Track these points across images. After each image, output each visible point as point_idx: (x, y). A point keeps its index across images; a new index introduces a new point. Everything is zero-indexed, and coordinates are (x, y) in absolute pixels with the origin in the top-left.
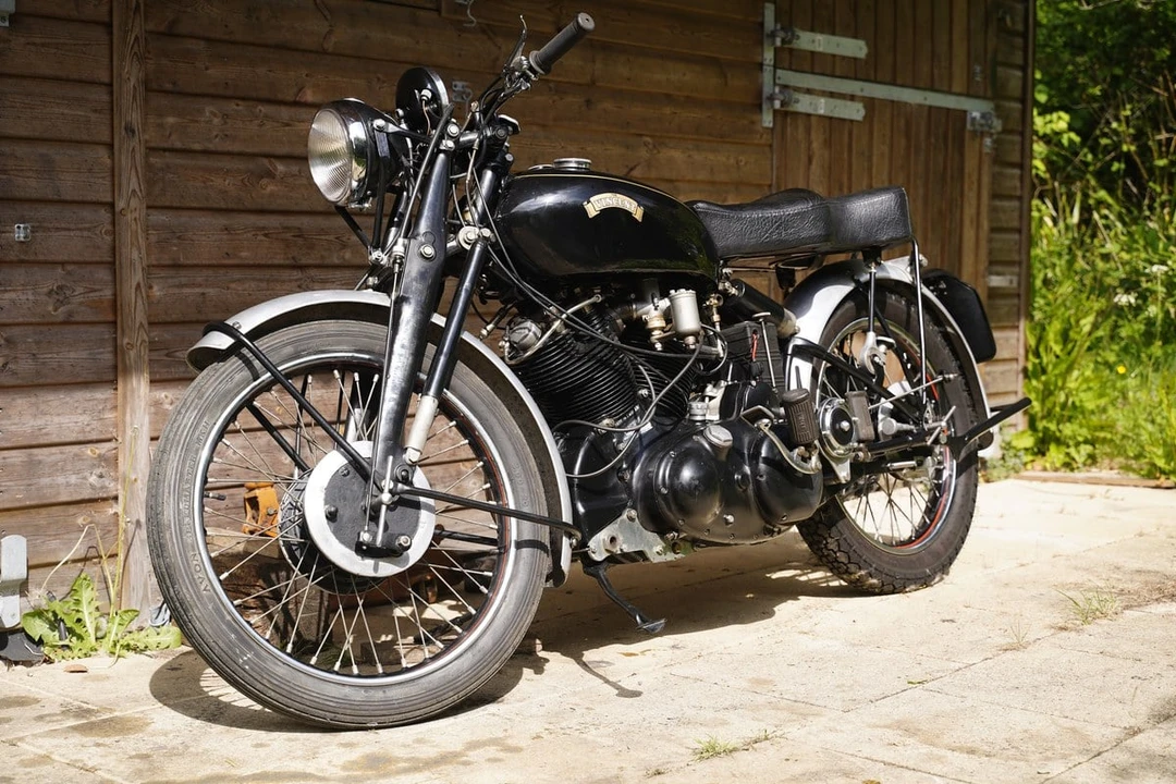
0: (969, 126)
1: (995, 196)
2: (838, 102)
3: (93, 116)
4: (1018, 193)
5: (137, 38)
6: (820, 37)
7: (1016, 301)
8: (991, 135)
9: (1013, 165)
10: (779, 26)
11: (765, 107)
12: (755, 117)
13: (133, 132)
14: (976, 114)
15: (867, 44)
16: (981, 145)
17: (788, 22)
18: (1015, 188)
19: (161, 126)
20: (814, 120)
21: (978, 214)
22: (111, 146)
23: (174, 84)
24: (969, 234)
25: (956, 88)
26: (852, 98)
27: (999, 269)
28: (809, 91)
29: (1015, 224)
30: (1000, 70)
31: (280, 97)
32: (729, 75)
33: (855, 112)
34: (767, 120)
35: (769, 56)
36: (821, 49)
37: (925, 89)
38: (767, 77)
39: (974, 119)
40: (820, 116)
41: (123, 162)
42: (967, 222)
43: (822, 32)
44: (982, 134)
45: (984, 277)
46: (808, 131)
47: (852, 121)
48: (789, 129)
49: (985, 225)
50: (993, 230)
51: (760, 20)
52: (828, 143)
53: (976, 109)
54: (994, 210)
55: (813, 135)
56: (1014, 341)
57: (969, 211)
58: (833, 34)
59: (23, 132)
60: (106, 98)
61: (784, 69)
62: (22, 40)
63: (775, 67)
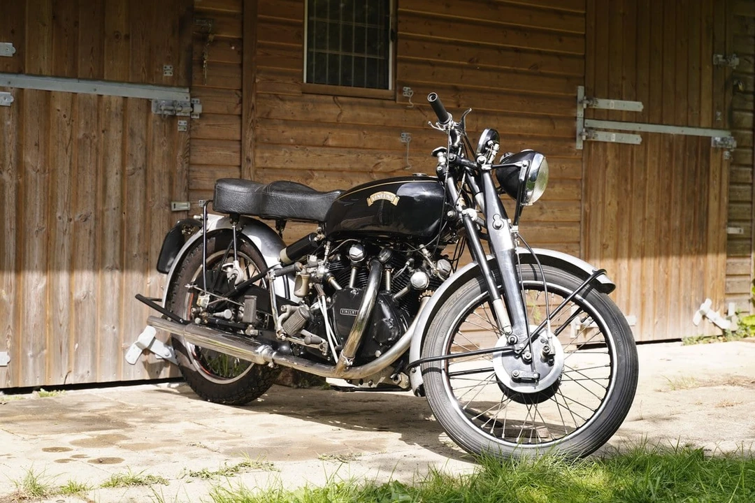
0: (712, 145)
1: (731, 183)
2: (625, 135)
3: (233, 154)
4: (750, 181)
5: (252, 121)
6: (612, 102)
7: (749, 242)
8: (729, 150)
9: (747, 166)
10: (585, 98)
11: (578, 139)
12: (572, 144)
13: (250, 160)
14: (718, 139)
15: (643, 104)
16: (722, 155)
17: (591, 95)
18: (748, 179)
19: (262, 157)
20: (608, 145)
21: (720, 192)
22: (240, 167)
23: (268, 139)
24: (713, 205)
25: (702, 125)
26: (634, 132)
27: (737, 224)
28: (606, 130)
29: (749, 199)
30: (736, 113)
31: (317, 143)
32: (556, 123)
33: (636, 140)
34: (579, 146)
35: (580, 113)
36: (613, 108)
37: (682, 126)
38: (579, 124)
39: (715, 141)
40: (613, 143)
41: (245, 173)
42: (712, 197)
43: (614, 99)
44: (722, 149)
45: (725, 228)
46: (605, 150)
47: (633, 145)
48: (593, 150)
49: (726, 199)
50: (730, 202)
51: (575, 95)
52: (617, 157)
53: (717, 136)
54: (730, 191)
55: (608, 153)
56: (748, 265)
57: (713, 192)
58: (622, 99)
59: (204, 162)
60: (239, 146)
61: (589, 119)
62: (204, 124)
63: (584, 118)
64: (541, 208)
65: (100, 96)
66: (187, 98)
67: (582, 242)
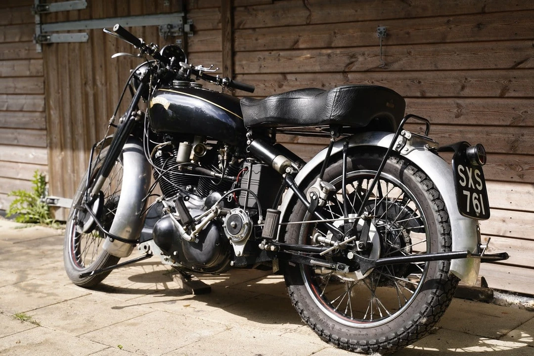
3: (217, 63)
5: (228, 33)
19: (240, 65)
60: (221, 56)
62: (197, 40)
65: (131, 28)
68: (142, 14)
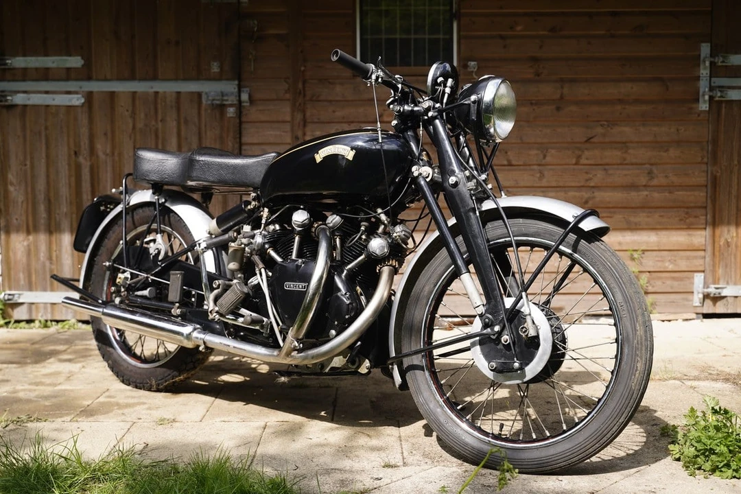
3: (283, 133)
10: (709, 55)
17: (720, 51)
23: (318, 119)
32: (670, 85)
34: (704, 106)
35: (704, 72)
38: (703, 86)
48: (723, 110)
51: (698, 53)
61: (717, 77)
62: (254, 109)
63: (711, 77)
64: (649, 173)
65: (156, 93)
66: (235, 89)
67: (710, 206)
68: (176, 79)
